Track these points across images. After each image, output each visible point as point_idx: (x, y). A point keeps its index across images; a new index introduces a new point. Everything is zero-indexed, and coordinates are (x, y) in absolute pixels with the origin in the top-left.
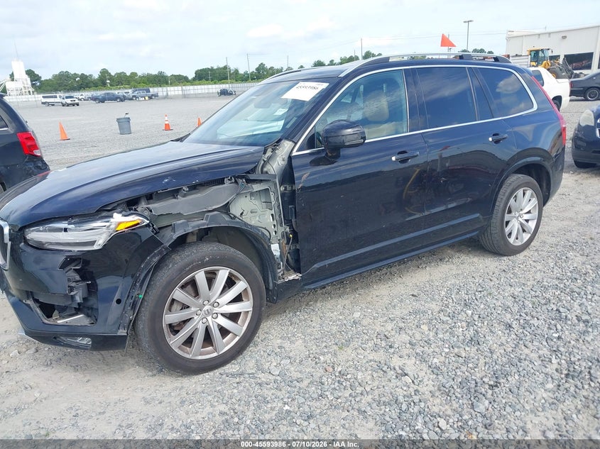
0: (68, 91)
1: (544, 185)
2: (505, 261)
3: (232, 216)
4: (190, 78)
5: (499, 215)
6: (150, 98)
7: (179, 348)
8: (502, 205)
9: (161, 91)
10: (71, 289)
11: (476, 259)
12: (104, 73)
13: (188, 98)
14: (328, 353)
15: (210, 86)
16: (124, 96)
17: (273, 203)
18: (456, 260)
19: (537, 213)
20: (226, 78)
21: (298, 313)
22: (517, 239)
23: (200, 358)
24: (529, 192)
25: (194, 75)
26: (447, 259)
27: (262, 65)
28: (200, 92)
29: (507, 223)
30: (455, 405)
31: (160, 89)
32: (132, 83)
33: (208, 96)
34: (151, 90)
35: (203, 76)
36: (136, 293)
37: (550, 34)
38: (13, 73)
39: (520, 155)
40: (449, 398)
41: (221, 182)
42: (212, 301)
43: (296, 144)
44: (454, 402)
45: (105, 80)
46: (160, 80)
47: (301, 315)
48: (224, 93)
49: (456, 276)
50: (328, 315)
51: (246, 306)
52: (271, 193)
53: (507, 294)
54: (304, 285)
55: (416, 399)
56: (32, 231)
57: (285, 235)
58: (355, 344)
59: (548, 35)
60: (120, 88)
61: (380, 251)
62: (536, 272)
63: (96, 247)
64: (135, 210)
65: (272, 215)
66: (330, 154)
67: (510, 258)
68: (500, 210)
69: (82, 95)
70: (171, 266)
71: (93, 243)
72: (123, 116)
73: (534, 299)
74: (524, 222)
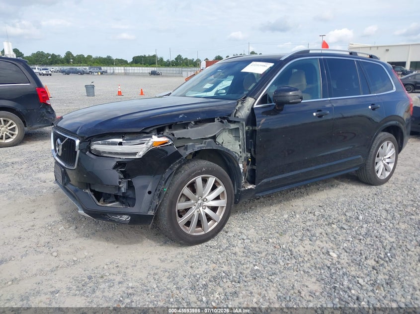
0: (43, 65)
1: (399, 141)
2: (374, 189)
3: (218, 143)
4: (129, 62)
5: (372, 158)
6: (102, 74)
7: (183, 226)
8: (374, 151)
9: (109, 69)
10: (120, 183)
11: (354, 187)
12: (69, 54)
13: (128, 75)
14: (274, 238)
15: (143, 68)
16: (83, 71)
17: (241, 137)
18: (341, 187)
19: (394, 159)
20: (154, 63)
21: (246, 213)
22: (382, 175)
23: (194, 234)
24: (390, 144)
25: (132, 60)
26: (336, 185)
27: (179, 56)
28: (136, 72)
29: (377, 163)
30: (366, 272)
31: (108, 68)
32: (89, 63)
33: (142, 75)
34: (102, 68)
35: (138, 61)
36: (162, 187)
37: (378, 47)
38: (3, 50)
39: (386, 120)
40: (360, 267)
41: (212, 120)
42: (204, 197)
43: (256, 100)
44: (364, 270)
45: (69, 59)
46: (108, 61)
47: (248, 215)
48: (153, 73)
49: (344, 196)
50: (266, 215)
51: (222, 203)
52: (240, 131)
53: (381, 208)
54: (256, 193)
55: (339, 266)
56: (95, 144)
57: (246, 159)
58: (290, 233)
59: (376, 48)
60: (80, 66)
61: (294, 177)
62: (397, 196)
63: (137, 157)
64: (162, 134)
65: (240, 145)
66: (277, 108)
67: (378, 187)
68: (373, 155)
69: (53, 68)
70: (183, 172)
71: (135, 154)
72: (89, 83)
73: (400, 212)
74: (386, 164)
